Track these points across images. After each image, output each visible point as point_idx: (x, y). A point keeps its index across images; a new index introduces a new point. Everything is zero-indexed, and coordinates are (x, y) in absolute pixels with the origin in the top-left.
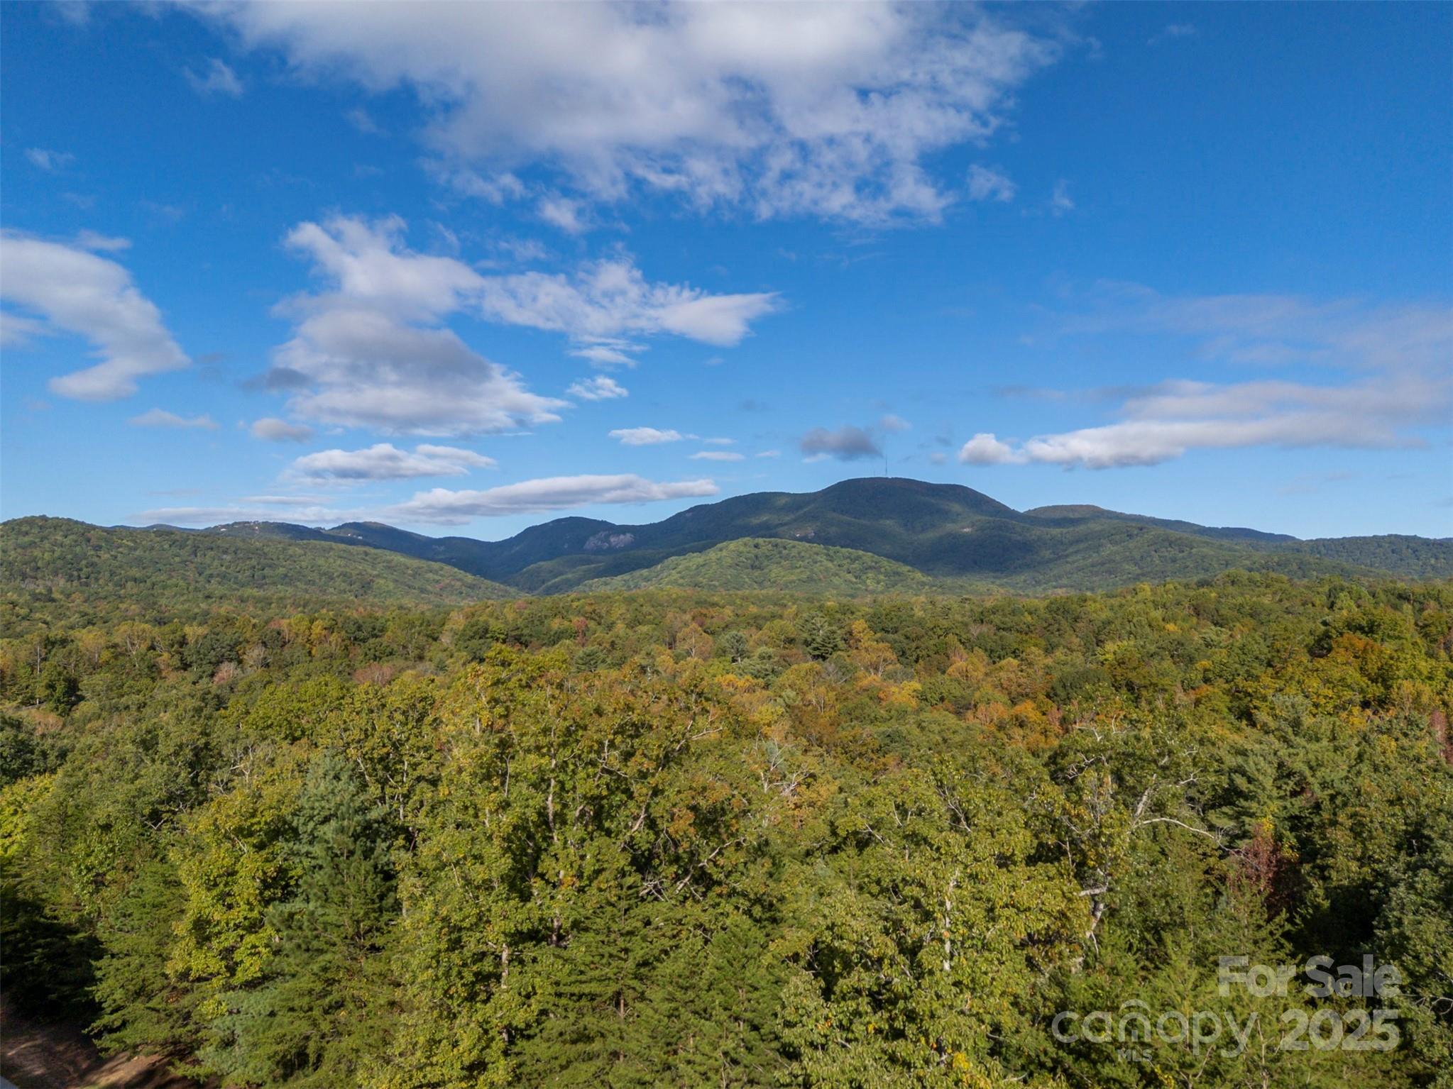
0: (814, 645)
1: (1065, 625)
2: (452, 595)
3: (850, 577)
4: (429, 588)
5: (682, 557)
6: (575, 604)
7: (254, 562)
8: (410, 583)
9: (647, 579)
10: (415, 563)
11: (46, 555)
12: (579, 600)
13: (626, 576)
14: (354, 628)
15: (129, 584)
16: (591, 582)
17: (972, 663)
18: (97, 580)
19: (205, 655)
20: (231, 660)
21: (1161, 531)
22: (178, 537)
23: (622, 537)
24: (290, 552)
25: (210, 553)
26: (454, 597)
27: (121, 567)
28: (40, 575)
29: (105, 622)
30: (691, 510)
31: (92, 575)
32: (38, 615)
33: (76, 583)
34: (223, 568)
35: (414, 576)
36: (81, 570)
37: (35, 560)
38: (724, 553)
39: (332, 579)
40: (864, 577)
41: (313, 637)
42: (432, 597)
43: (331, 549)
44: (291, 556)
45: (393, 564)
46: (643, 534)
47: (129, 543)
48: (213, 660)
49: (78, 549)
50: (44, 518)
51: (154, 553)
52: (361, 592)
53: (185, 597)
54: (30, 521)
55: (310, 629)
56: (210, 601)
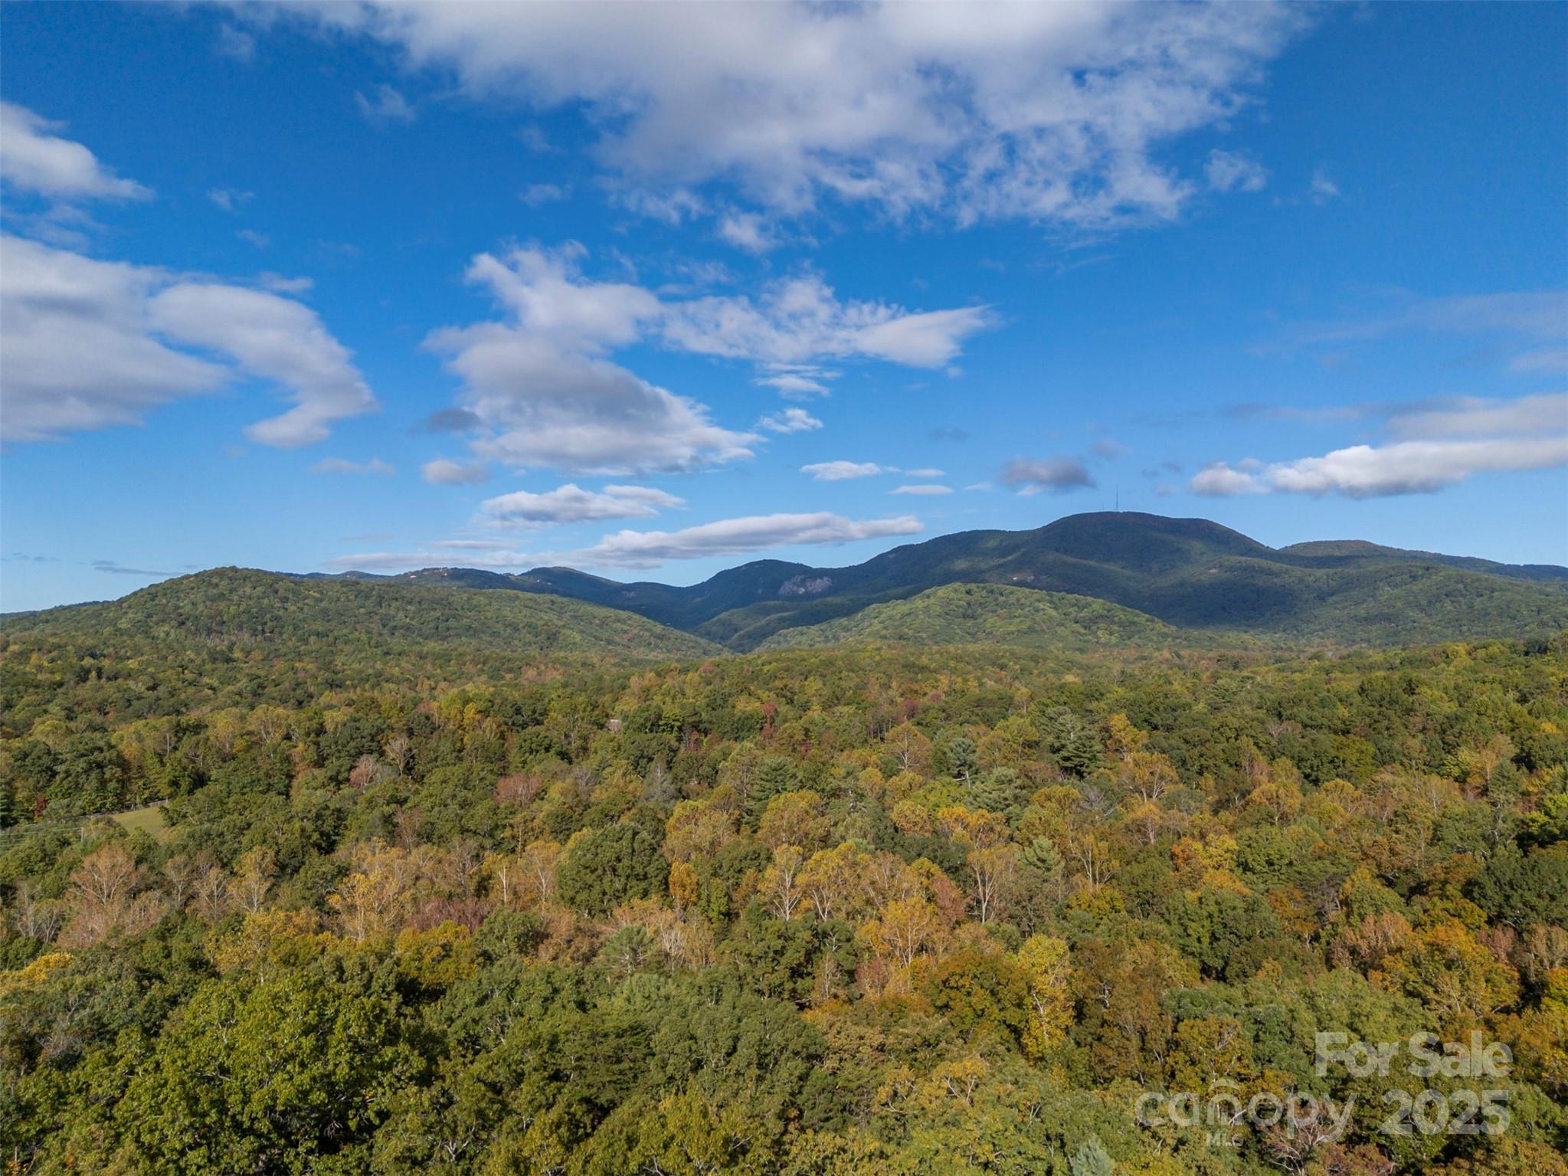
0: (1064, 753)
1: (1397, 722)
2: (640, 646)
3: (1077, 627)
4: (617, 639)
5: (884, 605)
6: (766, 668)
7: (438, 614)
8: (597, 634)
9: (846, 629)
10: (602, 612)
11: (232, 608)
12: (770, 663)
13: (824, 626)
14: (511, 711)
15: (313, 638)
16: (785, 631)
17: (1285, 786)
18: (281, 634)
19: (344, 746)
20: (371, 752)
21: (1452, 571)
22: (363, 588)
23: (819, 581)
24: (475, 602)
25: (394, 604)
26: (642, 649)
27: (304, 620)
28: (225, 629)
29: (276, 685)
30: (894, 551)
31: (277, 630)
32: (206, 680)
33: (259, 638)
34: (408, 620)
35: (601, 626)
36: (265, 624)
37: (220, 614)
38: (932, 600)
39: (517, 630)
40: (1094, 628)
41: (466, 722)
42: (619, 649)
43: (518, 598)
44: (476, 606)
45: (580, 613)
46: (844, 579)
47: (316, 595)
48: (353, 751)
49: (266, 601)
50: (234, 569)
51: (339, 604)
52: (547, 643)
53: (363, 654)
54: (220, 573)
55: (462, 712)
56: (389, 657)
